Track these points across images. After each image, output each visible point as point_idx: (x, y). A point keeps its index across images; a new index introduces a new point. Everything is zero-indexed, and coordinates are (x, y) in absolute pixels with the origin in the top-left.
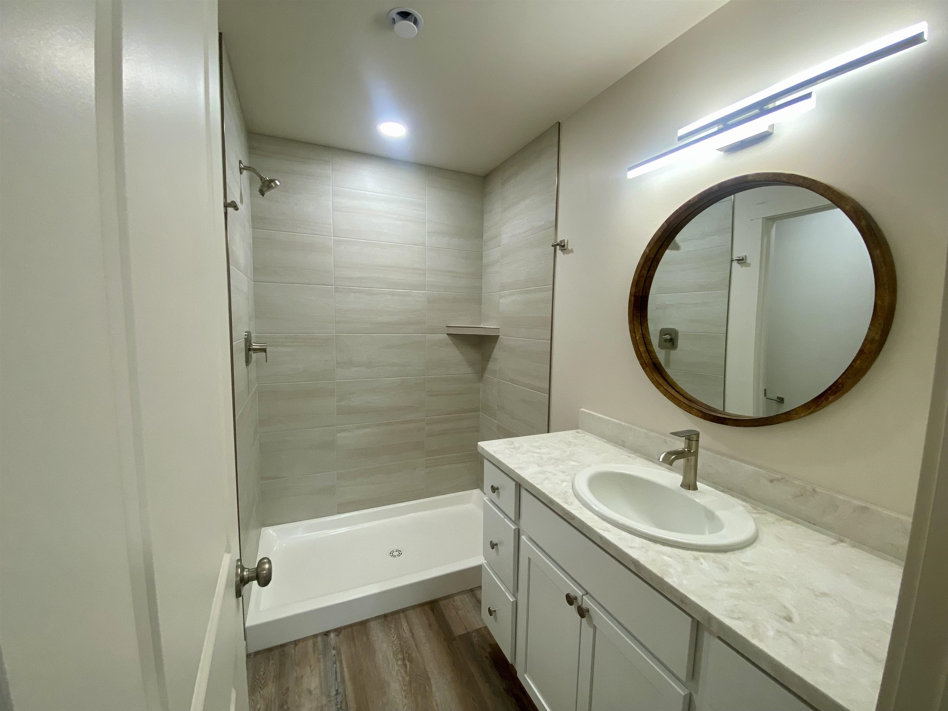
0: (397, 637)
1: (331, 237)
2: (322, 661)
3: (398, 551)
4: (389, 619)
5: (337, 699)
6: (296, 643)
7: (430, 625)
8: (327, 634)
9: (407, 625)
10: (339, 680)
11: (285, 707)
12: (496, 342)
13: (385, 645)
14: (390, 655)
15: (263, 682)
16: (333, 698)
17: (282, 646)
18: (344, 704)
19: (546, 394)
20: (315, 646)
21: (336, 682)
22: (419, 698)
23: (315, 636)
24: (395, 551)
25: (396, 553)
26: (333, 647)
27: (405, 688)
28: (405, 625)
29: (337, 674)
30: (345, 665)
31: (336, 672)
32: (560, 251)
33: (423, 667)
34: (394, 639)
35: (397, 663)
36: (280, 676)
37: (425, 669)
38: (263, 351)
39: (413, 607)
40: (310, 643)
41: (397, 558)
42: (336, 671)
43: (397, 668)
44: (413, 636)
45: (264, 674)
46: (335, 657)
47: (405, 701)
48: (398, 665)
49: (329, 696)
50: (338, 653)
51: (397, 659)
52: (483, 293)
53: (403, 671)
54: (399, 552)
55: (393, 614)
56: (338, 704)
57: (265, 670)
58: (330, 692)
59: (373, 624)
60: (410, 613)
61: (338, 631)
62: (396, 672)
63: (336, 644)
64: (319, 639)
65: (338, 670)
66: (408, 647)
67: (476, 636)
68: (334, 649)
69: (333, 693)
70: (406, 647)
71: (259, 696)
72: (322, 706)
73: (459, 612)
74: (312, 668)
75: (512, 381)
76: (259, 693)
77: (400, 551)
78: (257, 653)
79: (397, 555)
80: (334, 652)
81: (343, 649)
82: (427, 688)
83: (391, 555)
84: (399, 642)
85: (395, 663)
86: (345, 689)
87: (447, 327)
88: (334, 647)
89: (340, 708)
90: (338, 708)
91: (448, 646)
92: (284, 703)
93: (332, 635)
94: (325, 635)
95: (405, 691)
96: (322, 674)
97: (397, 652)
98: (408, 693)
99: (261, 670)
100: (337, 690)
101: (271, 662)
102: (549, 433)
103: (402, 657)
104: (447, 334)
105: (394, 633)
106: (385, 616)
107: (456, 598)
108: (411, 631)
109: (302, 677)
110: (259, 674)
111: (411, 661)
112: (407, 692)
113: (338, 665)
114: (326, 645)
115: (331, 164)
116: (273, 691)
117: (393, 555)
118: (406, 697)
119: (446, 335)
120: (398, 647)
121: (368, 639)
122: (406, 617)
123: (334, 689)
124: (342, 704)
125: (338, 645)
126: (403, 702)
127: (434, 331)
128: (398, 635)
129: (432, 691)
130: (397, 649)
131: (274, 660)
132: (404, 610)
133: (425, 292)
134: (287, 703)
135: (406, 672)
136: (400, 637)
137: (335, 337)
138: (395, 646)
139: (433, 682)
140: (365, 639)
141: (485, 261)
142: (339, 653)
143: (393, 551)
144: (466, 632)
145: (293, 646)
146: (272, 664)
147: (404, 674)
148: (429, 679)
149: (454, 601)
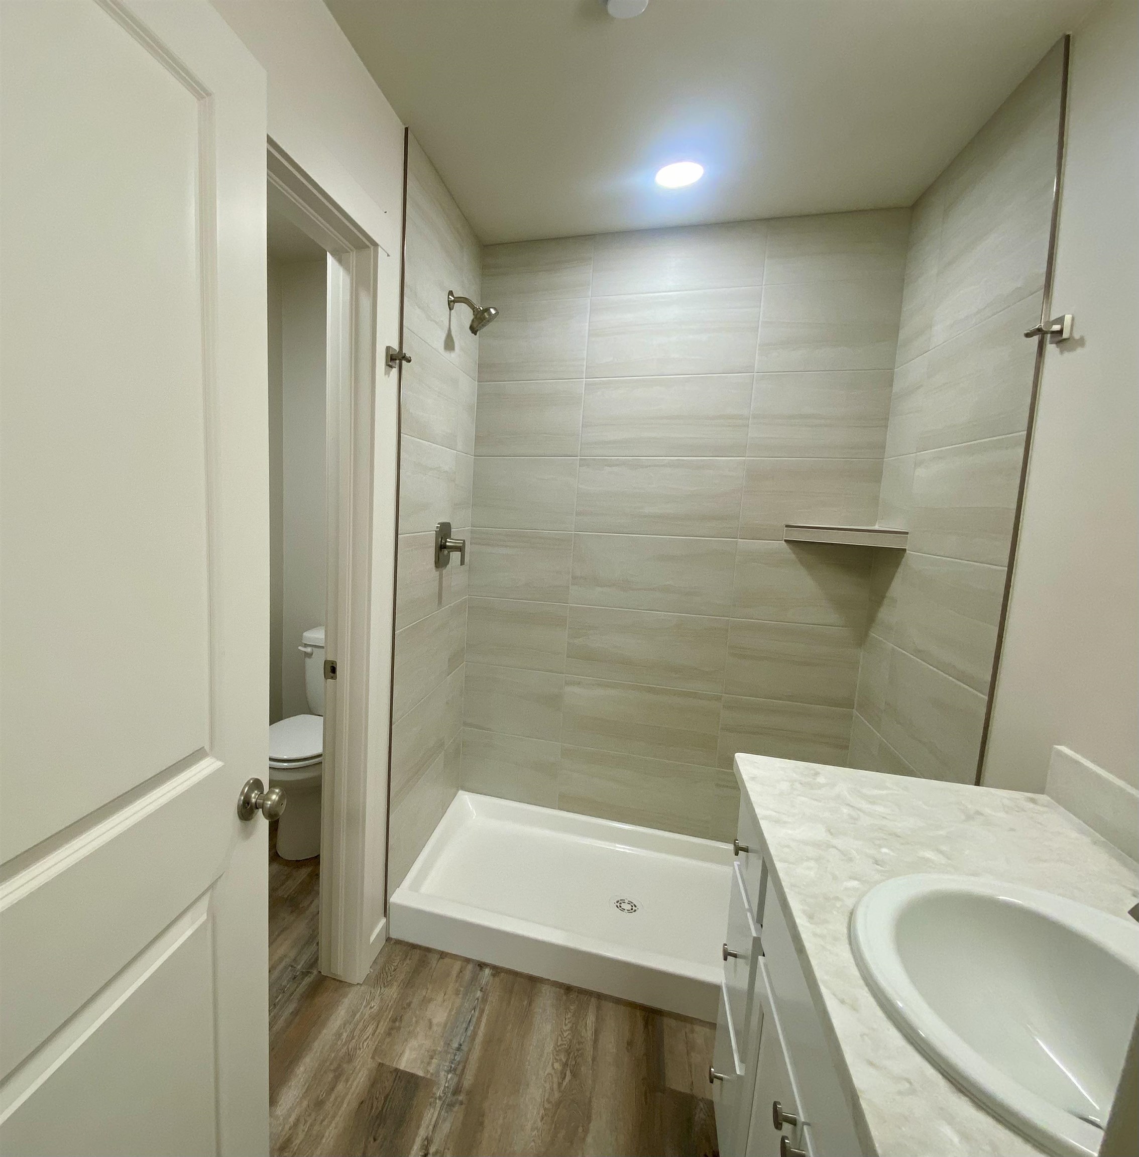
0: (572, 1027)
1: (582, 380)
2: (460, 996)
3: (632, 904)
4: (573, 996)
5: (455, 1055)
6: (443, 955)
7: (630, 1044)
8: (481, 965)
9: (594, 1019)
10: (469, 1033)
11: (397, 1024)
12: (897, 565)
13: (548, 1028)
14: (549, 1048)
15: (388, 980)
16: (451, 1051)
17: (428, 950)
18: (460, 1067)
19: (983, 694)
20: (461, 972)
21: (465, 1034)
22: (562, 1134)
23: (468, 960)
24: (626, 901)
25: (627, 907)
26: (482, 986)
27: (547, 1106)
28: (591, 1019)
29: (471, 1024)
30: (484, 1020)
31: (470, 1022)
32: (1054, 345)
33: (588, 1094)
34: (565, 1028)
35: (553, 1065)
36: (409, 984)
37: (590, 1101)
38: (458, 550)
39: (618, 1001)
40: (457, 965)
41: (625, 914)
42: (470, 1019)
43: (549, 1070)
44: (596, 1041)
45: (395, 970)
46: (478, 1002)
47: (540, 1124)
48: (553, 1068)
49: (449, 1044)
50: (483, 998)
51: (556, 1059)
52: (885, 456)
53: (555, 1080)
54: (632, 906)
55: (582, 992)
56: (453, 1061)
57: (397, 966)
58: (451, 1040)
59: (545, 989)
60: (609, 1006)
61: (497, 971)
62: (546, 1074)
63: (487, 985)
64: (470, 967)
65: (474, 1020)
66: (580, 1052)
67: (704, 1110)
68: (481, 990)
69: (455, 1045)
70: (578, 1050)
71: (379, 992)
72: (434, 1051)
73: (693, 1054)
74: (446, 997)
75: (918, 652)
76: (379, 988)
77: (635, 906)
78: (398, 942)
79: (628, 910)
80: (479, 994)
81: (493, 998)
82: (580, 1129)
83: (618, 905)
84: (569, 1037)
85: (550, 1063)
86: (470, 1050)
87: (787, 526)
88: (482, 988)
89: (454, 1068)
90: (451, 1067)
91: (646, 1093)
92: (399, 1018)
93: (487, 971)
94: (479, 965)
95: (545, 1109)
96: (453, 1013)
97: (560, 1048)
98: (549, 1116)
99: (394, 964)
100: (461, 1045)
101: (408, 961)
102: (979, 785)
103: (564, 1060)
104: (785, 541)
105: (569, 1020)
106: (568, 989)
107: (697, 1028)
108: (597, 1033)
109: (430, 1000)
110: (390, 968)
111: (574, 1075)
112: (548, 1114)
113: (477, 1013)
114: (474, 979)
115: (592, 262)
116: (395, 996)
117: (620, 907)
118: (543, 1118)
119: (783, 542)
120: (565, 1042)
121: (530, 1004)
122: (599, 1008)
123: (458, 1041)
124: (458, 1065)
125: (488, 988)
126: (534, 1123)
127: (755, 534)
128: (574, 1025)
129: (584, 1139)
130: (563, 1045)
131: (411, 961)
132: (600, 996)
133: (744, 458)
134: (401, 1021)
135: (560, 1084)
136: (574, 1030)
137: (573, 536)
138: (562, 1038)
139: (593, 1126)
140: (525, 1003)
141: (896, 388)
142: (484, 1000)
143: (624, 900)
144: (688, 1091)
145: (437, 956)
146: (407, 964)
147: (555, 1086)
148: (589, 1119)
149: (692, 1031)
